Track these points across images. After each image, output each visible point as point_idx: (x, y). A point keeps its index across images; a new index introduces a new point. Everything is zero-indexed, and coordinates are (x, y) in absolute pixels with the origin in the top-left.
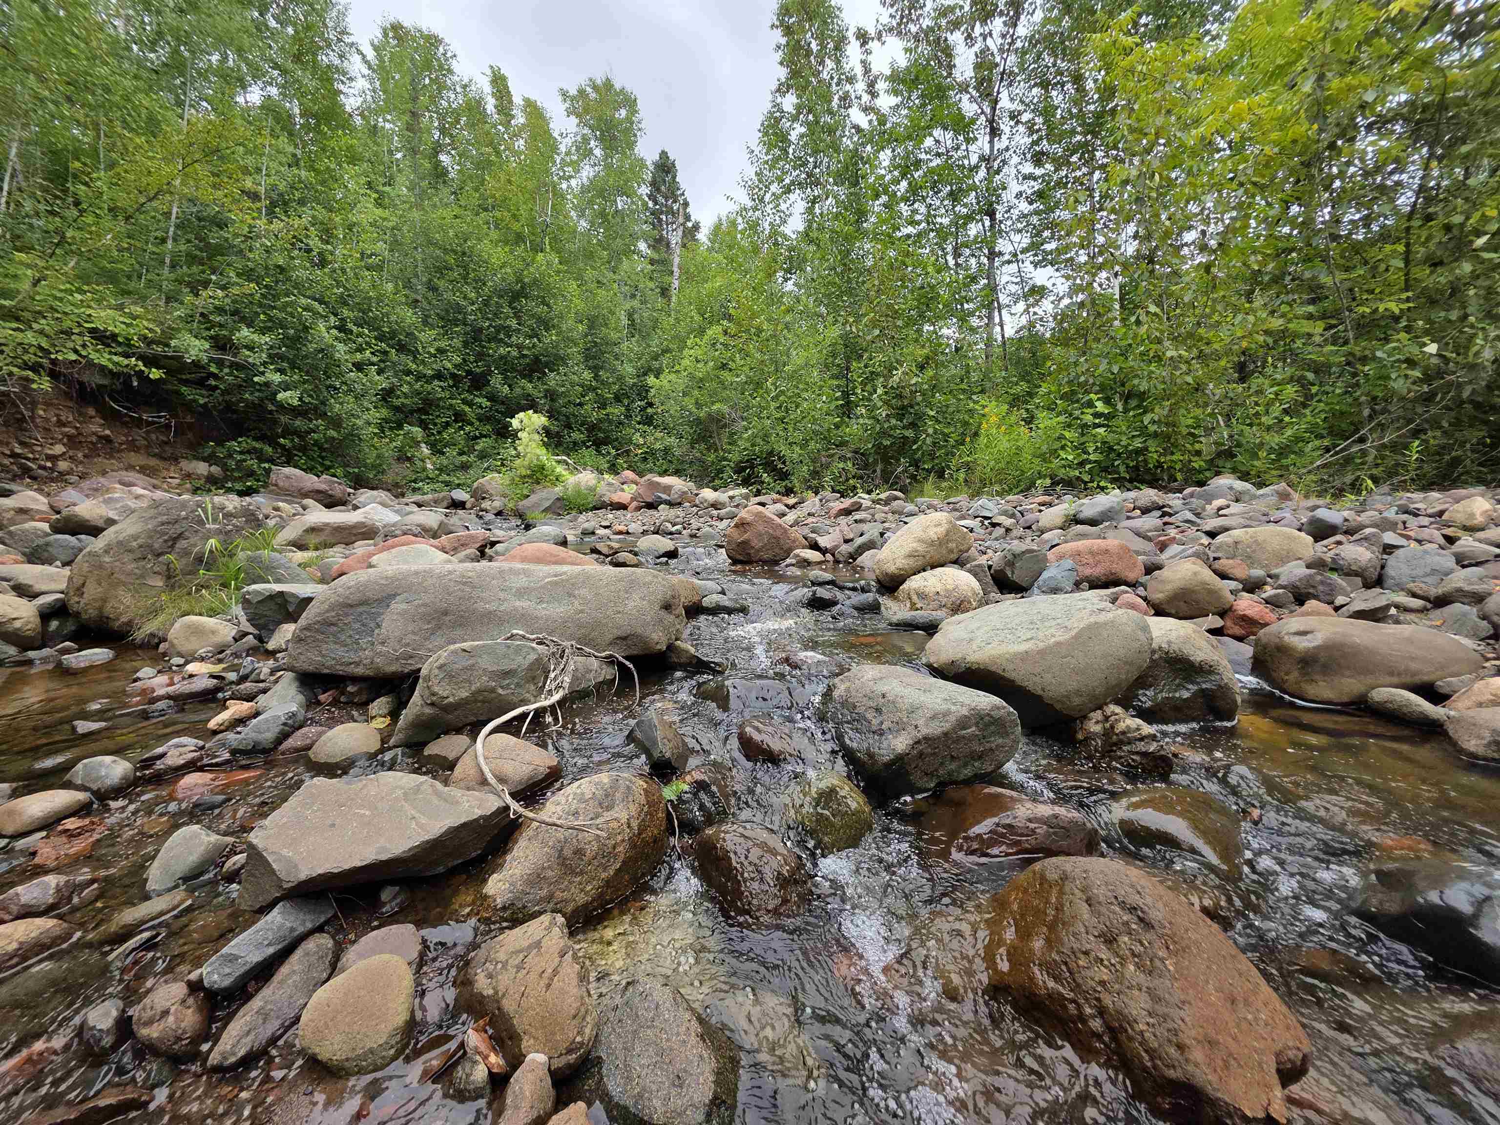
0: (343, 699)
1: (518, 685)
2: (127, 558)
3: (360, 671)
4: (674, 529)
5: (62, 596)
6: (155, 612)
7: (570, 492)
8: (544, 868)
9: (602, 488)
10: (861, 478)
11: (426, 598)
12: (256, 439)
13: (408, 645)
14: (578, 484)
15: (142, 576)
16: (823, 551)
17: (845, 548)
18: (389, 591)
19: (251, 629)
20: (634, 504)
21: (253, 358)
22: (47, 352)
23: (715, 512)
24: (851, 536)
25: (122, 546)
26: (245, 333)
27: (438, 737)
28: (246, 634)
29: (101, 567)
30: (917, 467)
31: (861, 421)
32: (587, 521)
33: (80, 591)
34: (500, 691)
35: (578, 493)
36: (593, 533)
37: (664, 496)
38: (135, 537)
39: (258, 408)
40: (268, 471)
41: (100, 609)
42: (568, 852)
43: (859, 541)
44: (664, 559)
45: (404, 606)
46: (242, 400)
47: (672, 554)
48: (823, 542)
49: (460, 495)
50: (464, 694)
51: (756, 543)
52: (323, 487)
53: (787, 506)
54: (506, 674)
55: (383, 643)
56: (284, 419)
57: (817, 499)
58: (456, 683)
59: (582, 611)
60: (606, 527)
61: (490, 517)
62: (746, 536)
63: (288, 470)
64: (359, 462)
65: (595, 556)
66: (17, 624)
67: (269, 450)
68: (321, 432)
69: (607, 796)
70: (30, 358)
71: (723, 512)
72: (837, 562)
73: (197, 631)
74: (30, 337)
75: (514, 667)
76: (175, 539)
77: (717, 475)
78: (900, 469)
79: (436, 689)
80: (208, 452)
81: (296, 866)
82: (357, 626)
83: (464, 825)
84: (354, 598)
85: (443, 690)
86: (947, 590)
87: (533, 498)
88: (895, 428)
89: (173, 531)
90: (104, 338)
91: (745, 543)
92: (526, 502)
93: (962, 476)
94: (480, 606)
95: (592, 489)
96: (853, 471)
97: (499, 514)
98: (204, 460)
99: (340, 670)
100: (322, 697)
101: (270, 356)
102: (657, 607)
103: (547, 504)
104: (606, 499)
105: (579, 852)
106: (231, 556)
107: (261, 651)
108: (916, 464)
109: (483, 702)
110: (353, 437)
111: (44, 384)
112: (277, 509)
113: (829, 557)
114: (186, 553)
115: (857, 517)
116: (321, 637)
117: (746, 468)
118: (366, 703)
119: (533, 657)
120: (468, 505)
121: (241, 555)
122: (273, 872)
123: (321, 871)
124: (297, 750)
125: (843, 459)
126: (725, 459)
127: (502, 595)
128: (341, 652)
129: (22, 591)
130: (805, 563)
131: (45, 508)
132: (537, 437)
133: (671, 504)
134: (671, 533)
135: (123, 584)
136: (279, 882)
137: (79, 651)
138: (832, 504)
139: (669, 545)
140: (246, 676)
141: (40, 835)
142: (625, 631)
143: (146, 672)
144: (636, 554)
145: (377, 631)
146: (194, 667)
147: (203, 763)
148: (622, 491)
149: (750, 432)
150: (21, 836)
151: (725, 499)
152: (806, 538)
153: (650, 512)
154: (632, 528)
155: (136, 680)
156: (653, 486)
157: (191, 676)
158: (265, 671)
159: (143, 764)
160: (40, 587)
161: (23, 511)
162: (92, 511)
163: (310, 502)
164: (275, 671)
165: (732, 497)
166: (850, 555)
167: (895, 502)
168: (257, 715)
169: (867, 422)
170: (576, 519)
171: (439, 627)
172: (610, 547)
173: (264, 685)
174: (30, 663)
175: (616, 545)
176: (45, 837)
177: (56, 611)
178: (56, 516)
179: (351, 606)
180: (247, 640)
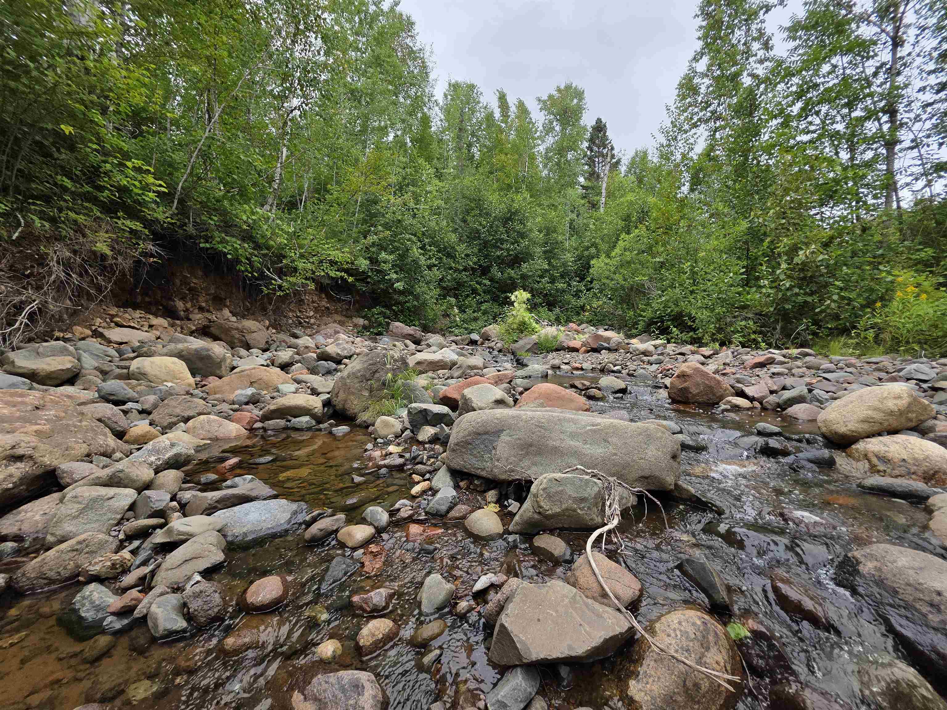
0: (471, 487)
1: (589, 508)
2: (356, 381)
3: (484, 474)
4: (615, 369)
5: (329, 396)
6: (366, 409)
7: (542, 339)
8: (674, 693)
9: (562, 337)
10: (760, 333)
11: (521, 435)
12: (383, 307)
13: (511, 463)
14: (546, 335)
15: (361, 391)
16: (751, 399)
17: (773, 399)
18: (500, 427)
19: (409, 426)
20: (584, 348)
21: (385, 267)
22: (314, 273)
23: (645, 358)
24: (775, 388)
25: (353, 375)
26: (383, 255)
27: (538, 534)
28: (407, 429)
29: (345, 384)
30: (820, 327)
31: (764, 290)
32: (554, 359)
33: (337, 395)
34: (579, 511)
35: (547, 340)
36: (559, 368)
37: (606, 345)
38: (359, 371)
39: (385, 292)
40: (388, 324)
41: (344, 405)
42: (689, 684)
43: (787, 395)
44: (620, 395)
45: (508, 438)
46: (379, 288)
47: (624, 391)
48: (749, 391)
49: (475, 336)
50: (558, 510)
51: (694, 390)
52: (412, 332)
53: (704, 356)
54: (583, 500)
55: (498, 460)
56: (396, 297)
57: (729, 352)
58: (553, 501)
59: (615, 454)
60: (566, 364)
61: (495, 353)
62: (686, 385)
63: (397, 324)
64: (425, 318)
65: (573, 389)
66: (316, 410)
67: (388, 312)
68: (412, 303)
69: (704, 637)
70: (309, 275)
71: (652, 359)
72: (764, 409)
73: (386, 424)
74: (309, 266)
75: (587, 495)
76: (375, 372)
77: (633, 326)
78: (803, 327)
79: (542, 504)
80: (364, 314)
81: (529, 649)
82: (482, 446)
83: (611, 638)
84: (482, 430)
85: (546, 505)
86: (915, 459)
87: (521, 343)
88: (797, 294)
89: (374, 368)
90: (332, 263)
91: (686, 390)
92: (516, 345)
93: (871, 334)
94: (551, 443)
95: (555, 337)
96: (754, 328)
97: (500, 351)
98: (363, 318)
99: (473, 471)
100: (462, 484)
101: (393, 266)
102: (669, 457)
103: (529, 347)
104: (565, 345)
105: (697, 686)
106: (395, 381)
107: (414, 440)
108: (816, 323)
109: (568, 516)
110: (424, 304)
111: (312, 286)
112: (395, 346)
113: (757, 404)
114: (378, 380)
115: (773, 370)
116: (464, 450)
117: (657, 322)
118: (485, 491)
119: (596, 489)
120: (479, 343)
121: (400, 382)
122: (517, 648)
123: (542, 656)
124: (457, 519)
125: (746, 319)
126: (641, 316)
127: (562, 436)
128: (474, 461)
129: (315, 392)
130: (736, 408)
131: (313, 346)
132: (524, 306)
133: (609, 349)
134: (613, 372)
135: (353, 394)
136: (519, 656)
137: (337, 425)
138: (744, 357)
139: (621, 384)
140: (415, 458)
141: (362, 551)
142: (647, 473)
143: (370, 446)
144: (599, 389)
145: (493, 452)
146: (392, 448)
147: (415, 517)
148: (575, 339)
149: (664, 299)
150: (354, 549)
151: (652, 349)
152: (733, 387)
153: (596, 355)
154: (585, 366)
155: (366, 450)
156: (598, 337)
157: (391, 454)
158: (425, 457)
159: (392, 513)
160: (320, 390)
161: (307, 347)
162: (332, 349)
163: (408, 342)
164: (429, 458)
165: (656, 347)
166: (779, 405)
167: (808, 358)
168: (431, 489)
169: (770, 291)
170: (546, 357)
171: (527, 454)
172: (584, 385)
173: (428, 468)
174: (320, 430)
175: (587, 383)
176: (364, 554)
177: (327, 404)
178: (318, 351)
179: (479, 434)
180: (408, 432)
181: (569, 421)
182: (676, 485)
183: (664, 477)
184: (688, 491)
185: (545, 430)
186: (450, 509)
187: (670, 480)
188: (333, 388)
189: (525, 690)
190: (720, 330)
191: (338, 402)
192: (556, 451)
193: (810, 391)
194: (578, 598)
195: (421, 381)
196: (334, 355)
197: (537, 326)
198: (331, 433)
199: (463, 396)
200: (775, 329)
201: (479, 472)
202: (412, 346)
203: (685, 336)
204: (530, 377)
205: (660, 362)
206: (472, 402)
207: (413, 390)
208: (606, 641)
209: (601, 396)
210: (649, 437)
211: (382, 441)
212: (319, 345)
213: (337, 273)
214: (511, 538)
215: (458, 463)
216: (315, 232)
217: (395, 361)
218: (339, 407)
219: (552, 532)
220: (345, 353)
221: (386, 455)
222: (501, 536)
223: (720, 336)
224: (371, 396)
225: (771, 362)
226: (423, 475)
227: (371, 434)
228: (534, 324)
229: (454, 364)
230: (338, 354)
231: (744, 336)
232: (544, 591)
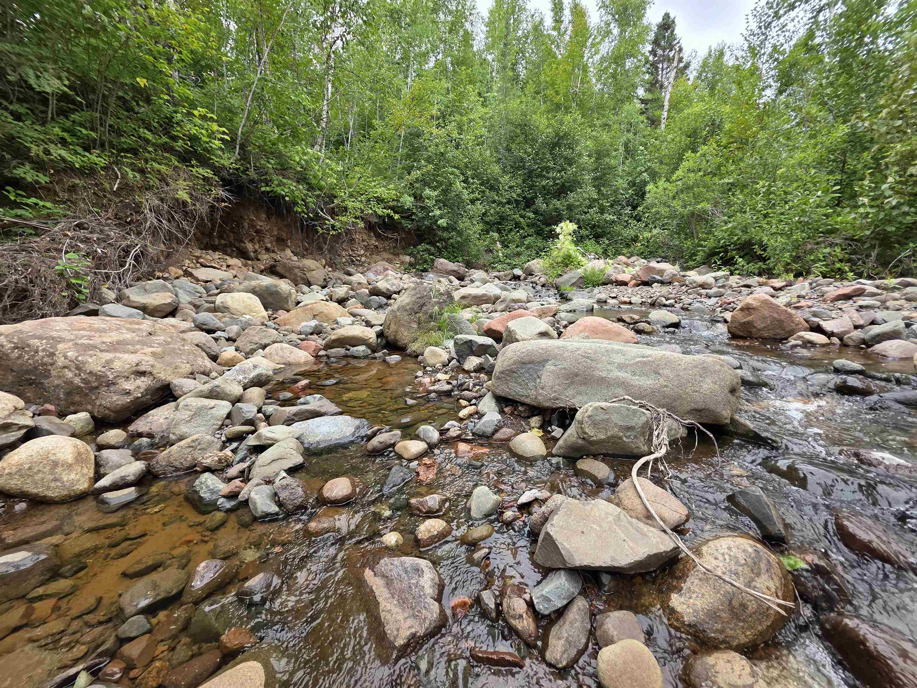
0: (516, 413)
1: (635, 437)
2: (405, 313)
3: (528, 401)
4: (668, 302)
5: (381, 328)
6: (415, 340)
7: (588, 273)
8: (719, 609)
9: (609, 271)
10: (849, 261)
11: (565, 365)
12: (428, 244)
13: (555, 392)
14: (593, 269)
15: (410, 323)
16: (829, 335)
17: (857, 334)
18: (545, 357)
19: (455, 356)
20: (634, 282)
21: (429, 203)
22: (362, 211)
23: (703, 291)
24: (861, 322)
25: (402, 308)
26: (427, 192)
27: (581, 457)
28: (454, 358)
29: (396, 317)
31: (862, 210)
32: (601, 293)
33: (389, 327)
34: (625, 439)
35: (594, 274)
36: (606, 302)
37: (658, 277)
38: (408, 304)
39: (430, 229)
40: (433, 261)
41: (395, 336)
42: (735, 603)
43: (876, 330)
44: (672, 329)
45: (553, 368)
46: (424, 225)
47: (676, 325)
48: (828, 326)
49: (518, 272)
50: (603, 437)
51: (759, 325)
52: (456, 268)
53: (775, 289)
54: (630, 428)
55: (542, 388)
56: (440, 233)
57: (806, 284)
58: (598, 429)
59: (666, 386)
60: (613, 298)
61: (539, 288)
62: (750, 318)
63: (442, 260)
64: (469, 254)
65: (621, 323)
66: (371, 340)
67: (432, 249)
68: (455, 239)
69: (755, 563)
70: (358, 214)
71: (711, 292)
72: (844, 345)
73: (434, 354)
74: (358, 205)
75: (634, 425)
76: (422, 306)
77: (691, 257)
78: (907, 253)
79: (587, 430)
80: (410, 251)
81: (572, 556)
82: (527, 375)
83: (655, 555)
84: (526, 359)
85: (590, 431)
87: (565, 277)
88: (906, 214)
89: (422, 301)
90: (379, 200)
91: (749, 324)
92: (560, 280)
94: (597, 373)
95: (602, 271)
96: (841, 255)
97: (543, 286)
98: (409, 255)
99: (517, 398)
100: (506, 410)
101: (436, 201)
102: (727, 391)
103: (574, 280)
104: (613, 278)
105: (743, 606)
106: (442, 314)
107: (460, 369)
109: (613, 443)
110: (468, 239)
111: (362, 225)
112: (439, 281)
113: (835, 340)
114: (426, 313)
115: (861, 303)
116: (508, 378)
117: (720, 252)
118: (529, 417)
119: (644, 419)
120: (522, 278)
121: (446, 315)
123: (585, 563)
124: (502, 440)
125: (832, 245)
126: (701, 246)
127: (609, 367)
128: (518, 389)
129: (368, 324)
130: (808, 344)
131: (366, 282)
132: (570, 238)
133: (662, 283)
134: (665, 306)
135: (403, 325)
136: (564, 561)
137: (389, 355)
138: (825, 289)
139: (673, 318)
140: (461, 385)
141: (416, 462)
142: (701, 406)
143: (420, 373)
144: (649, 323)
145: (538, 380)
146: (440, 376)
147: (463, 437)
148: (624, 272)
149: (730, 225)
150: (410, 460)
151: (711, 281)
152: (807, 321)
153: (646, 288)
154: (634, 300)
155: (416, 377)
156: (651, 269)
157: (439, 380)
158: (471, 385)
159: (442, 432)
160: (374, 322)
161: (359, 284)
162: (382, 285)
163: (452, 278)
164: (475, 385)
165: (716, 279)
166: (864, 341)
167: (909, 289)
168: (477, 413)
169: (869, 210)
170: (592, 291)
171: (572, 383)
172: (632, 318)
173: (474, 394)
174: (375, 358)
175: (636, 317)
176: (419, 465)
177: (380, 335)
178: (370, 287)
179: (524, 363)
180: (454, 362)
181: (618, 352)
182: (732, 419)
183: (719, 410)
184: (745, 426)
185: (592, 360)
186: (496, 431)
187: (726, 414)
188: (385, 321)
189: (568, 590)
190: (796, 259)
191: (390, 333)
192: (602, 382)
193: (908, 326)
194: (622, 517)
195: (466, 314)
196: (385, 291)
197: (583, 259)
198: (384, 361)
199: (507, 328)
200: (868, 256)
201: (523, 399)
202: (456, 282)
203: (752, 267)
204: (575, 311)
205: (720, 295)
206: (515, 334)
207: (458, 323)
208: (650, 557)
209: (650, 330)
210: (705, 370)
211: (430, 369)
212: (370, 281)
213: (384, 210)
214: (554, 460)
215: (503, 390)
216: (362, 170)
217: (441, 294)
218: (391, 338)
219: (595, 456)
220: (394, 288)
221: (435, 382)
222: (544, 458)
223: (795, 266)
224: (419, 328)
225: (860, 293)
226: (469, 401)
227: (420, 363)
228: (580, 257)
229: (497, 298)
230: (388, 289)
231: (826, 266)
232: (588, 508)
